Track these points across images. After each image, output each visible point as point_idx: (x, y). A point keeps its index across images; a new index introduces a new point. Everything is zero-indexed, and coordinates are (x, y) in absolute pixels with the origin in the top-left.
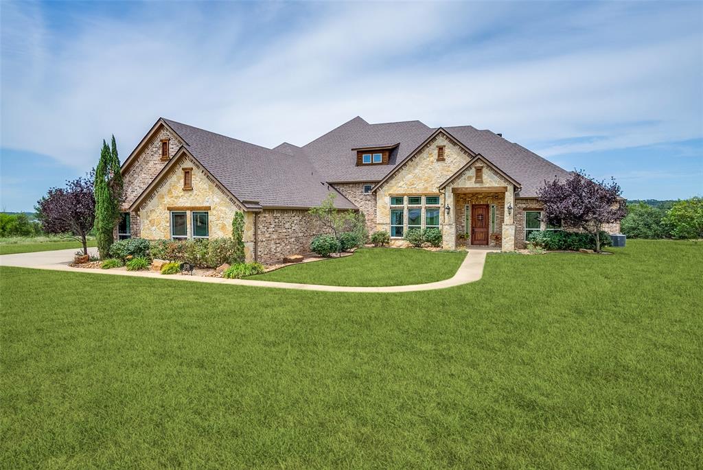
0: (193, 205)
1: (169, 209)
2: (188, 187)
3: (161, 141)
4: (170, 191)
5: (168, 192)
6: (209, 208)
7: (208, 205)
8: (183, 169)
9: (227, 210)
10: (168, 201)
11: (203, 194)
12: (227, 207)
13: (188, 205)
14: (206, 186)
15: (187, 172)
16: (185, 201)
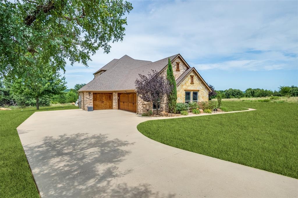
0: (194, 89)
1: (185, 90)
2: (192, 83)
3: (176, 63)
4: (185, 83)
5: (185, 84)
6: (199, 91)
7: (198, 89)
8: (190, 76)
9: (204, 91)
10: (185, 87)
11: (197, 86)
12: (204, 90)
13: (192, 89)
14: (198, 83)
15: (192, 77)
16: (191, 88)
